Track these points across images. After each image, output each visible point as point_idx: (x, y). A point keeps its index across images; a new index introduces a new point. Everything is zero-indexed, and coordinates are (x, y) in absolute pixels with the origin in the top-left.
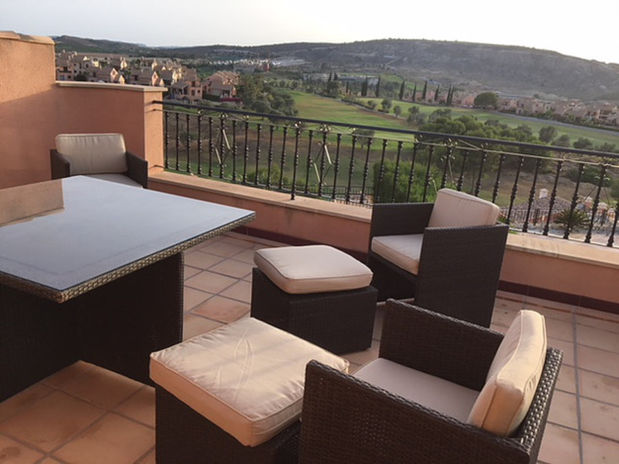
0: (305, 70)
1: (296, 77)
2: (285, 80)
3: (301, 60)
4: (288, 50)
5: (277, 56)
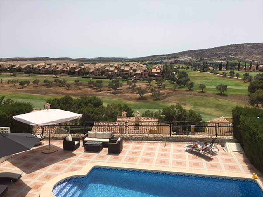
0: (192, 61)
1: (188, 64)
2: (183, 66)
3: (191, 57)
4: (185, 54)
5: (180, 57)
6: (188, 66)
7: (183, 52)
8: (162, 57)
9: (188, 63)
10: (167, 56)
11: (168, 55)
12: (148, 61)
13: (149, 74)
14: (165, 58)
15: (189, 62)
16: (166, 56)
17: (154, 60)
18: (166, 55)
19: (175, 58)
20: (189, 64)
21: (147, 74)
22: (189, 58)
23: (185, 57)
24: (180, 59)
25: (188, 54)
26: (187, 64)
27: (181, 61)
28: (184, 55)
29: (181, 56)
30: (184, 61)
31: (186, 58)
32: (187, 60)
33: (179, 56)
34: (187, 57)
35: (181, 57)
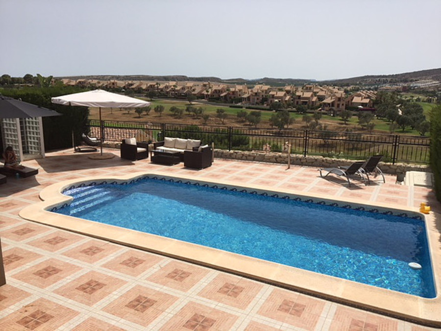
1: (431, 95)
2: (420, 97)
3: (437, 82)
4: (426, 75)
5: (416, 81)
6: (430, 98)
7: (423, 71)
8: (379, 80)
9: (432, 92)
10: (391, 79)
11: (393, 75)
12: (352, 86)
13: (346, 105)
14: (385, 82)
15: (432, 90)
16: (388, 79)
17: (363, 84)
18: (389, 76)
19: (405, 81)
20: (434, 94)
21: (343, 105)
22: (434, 82)
23: (427, 81)
24: (415, 85)
25: (434, 75)
26: (428, 94)
27: (416, 88)
28: (424, 77)
29: (418, 78)
30: (422, 88)
31: (428, 83)
32: (430, 87)
33: (414, 79)
34: (431, 82)
35: (418, 80)
